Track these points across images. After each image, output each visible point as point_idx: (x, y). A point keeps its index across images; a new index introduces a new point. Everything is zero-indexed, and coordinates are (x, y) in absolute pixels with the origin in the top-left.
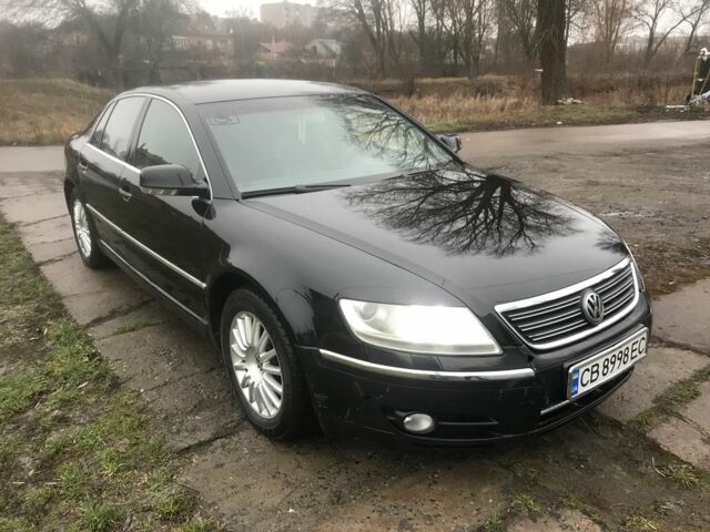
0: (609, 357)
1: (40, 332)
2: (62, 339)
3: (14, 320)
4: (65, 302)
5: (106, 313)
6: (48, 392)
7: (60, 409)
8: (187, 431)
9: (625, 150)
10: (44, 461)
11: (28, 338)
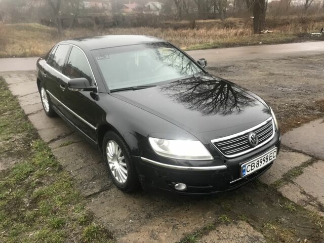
0: (259, 160)
1: (29, 145)
2: (38, 148)
3: (18, 140)
4: (39, 132)
5: (56, 137)
6: (33, 171)
7: (38, 179)
8: (89, 188)
9: (289, 57)
10: (32, 200)
11: (24, 148)
